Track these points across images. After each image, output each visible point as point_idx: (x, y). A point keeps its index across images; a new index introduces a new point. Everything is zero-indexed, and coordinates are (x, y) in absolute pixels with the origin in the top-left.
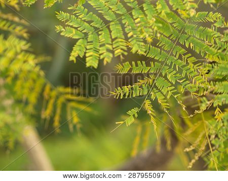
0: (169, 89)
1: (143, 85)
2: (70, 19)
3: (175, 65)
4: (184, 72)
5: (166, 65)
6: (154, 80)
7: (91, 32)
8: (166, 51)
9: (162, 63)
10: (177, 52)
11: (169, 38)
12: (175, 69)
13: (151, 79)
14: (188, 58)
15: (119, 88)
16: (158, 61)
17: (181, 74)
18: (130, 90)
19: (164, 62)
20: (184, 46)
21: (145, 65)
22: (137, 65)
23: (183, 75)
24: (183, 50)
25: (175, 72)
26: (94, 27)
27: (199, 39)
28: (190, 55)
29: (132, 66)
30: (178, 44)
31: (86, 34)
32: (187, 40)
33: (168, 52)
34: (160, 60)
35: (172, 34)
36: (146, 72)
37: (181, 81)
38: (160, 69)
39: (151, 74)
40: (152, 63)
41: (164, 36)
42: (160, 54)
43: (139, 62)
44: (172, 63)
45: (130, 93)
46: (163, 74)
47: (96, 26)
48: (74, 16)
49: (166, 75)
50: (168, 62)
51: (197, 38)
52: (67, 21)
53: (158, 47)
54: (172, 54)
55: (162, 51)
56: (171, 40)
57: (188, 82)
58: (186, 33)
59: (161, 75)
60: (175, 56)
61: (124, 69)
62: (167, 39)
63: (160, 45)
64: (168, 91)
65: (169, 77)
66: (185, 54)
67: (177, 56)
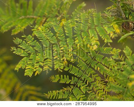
0: (81, 96)
1: (66, 92)
2: (22, 43)
3: (87, 81)
4: (92, 86)
5: (81, 80)
6: (72, 89)
7: (33, 53)
8: (82, 71)
9: (79, 78)
10: (89, 72)
11: (85, 62)
12: (86, 83)
13: (71, 88)
14: (96, 77)
15: (51, 92)
16: (76, 76)
17: (90, 87)
18: (56, 94)
19: (80, 78)
20: (94, 69)
21: (68, 78)
22: (63, 78)
23: (91, 88)
24: (93, 72)
25: (86, 85)
26: (35, 50)
27: (104, 65)
28: (97, 75)
29: (60, 78)
30: (90, 67)
31: (29, 54)
32: (96, 65)
33: (83, 71)
34: (78, 76)
35: (87, 60)
36: (68, 83)
37: (89, 92)
38: (77, 82)
39: (71, 85)
40: (73, 78)
41: (82, 60)
42: (78, 72)
43: (65, 76)
44: (85, 79)
45: (56, 96)
46: (78, 86)
47: (37, 49)
48: (24, 42)
49: (80, 86)
50: (83, 78)
51: (103, 64)
52: (19, 44)
53: (77, 67)
54: (86, 73)
55: (80, 70)
56: (86, 63)
57: (94, 93)
58: (96, 61)
59: (77, 86)
60: (88, 75)
61: (55, 79)
62: (84, 63)
63: (79, 66)
64: (80, 98)
65: (82, 88)
66: (94, 74)
67: (89, 75)
